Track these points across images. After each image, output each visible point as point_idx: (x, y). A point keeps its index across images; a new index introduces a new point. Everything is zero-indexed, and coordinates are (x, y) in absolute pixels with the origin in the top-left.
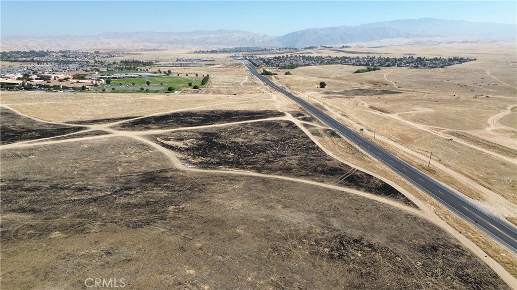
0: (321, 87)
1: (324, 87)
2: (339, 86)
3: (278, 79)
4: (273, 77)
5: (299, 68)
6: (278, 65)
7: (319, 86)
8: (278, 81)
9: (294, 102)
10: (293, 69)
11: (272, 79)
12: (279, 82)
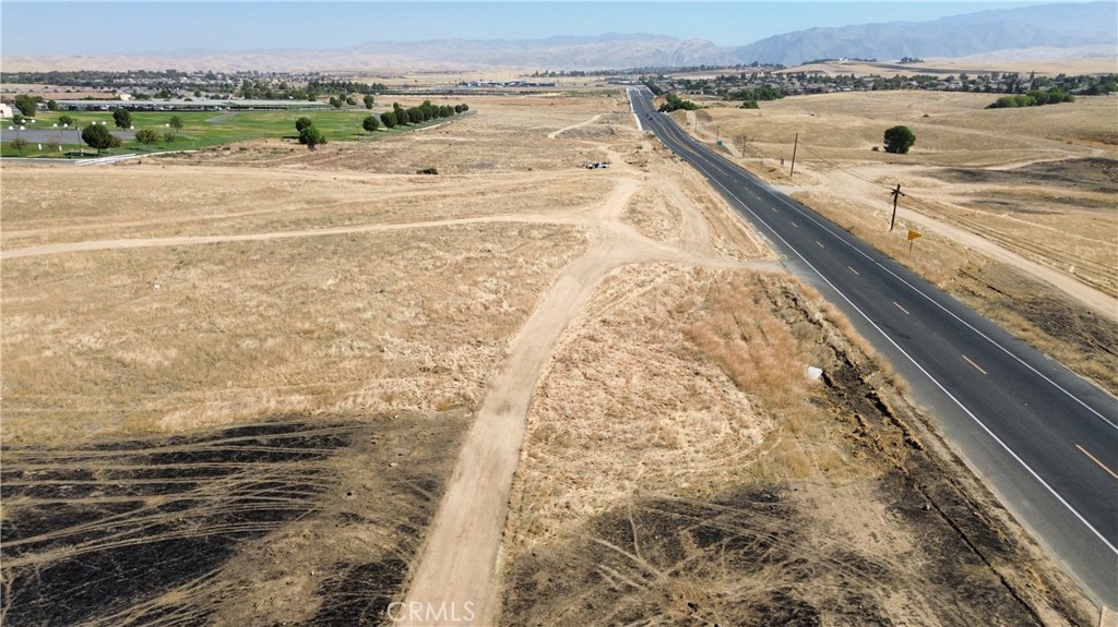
0: (888, 150)
1: (904, 151)
2: (969, 147)
3: (709, 118)
4: (690, 114)
5: (787, 98)
6: (726, 91)
7: (881, 146)
8: (708, 124)
9: (759, 240)
10: (769, 99)
11: (684, 118)
12: (711, 128)
